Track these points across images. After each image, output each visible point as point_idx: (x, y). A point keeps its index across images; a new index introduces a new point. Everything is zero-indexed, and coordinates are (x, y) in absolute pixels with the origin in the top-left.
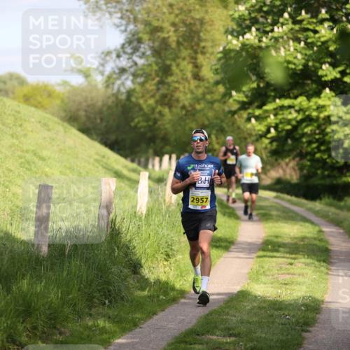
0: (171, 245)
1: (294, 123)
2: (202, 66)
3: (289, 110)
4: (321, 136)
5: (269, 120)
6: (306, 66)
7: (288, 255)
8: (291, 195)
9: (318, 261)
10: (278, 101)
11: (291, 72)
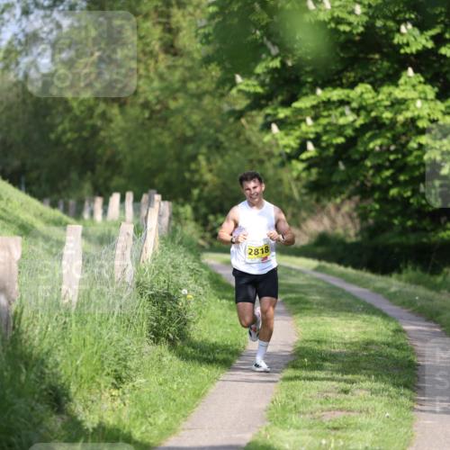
0: (125, 360)
1: (349, 132)
2: (178, 30)
3: (340, 110)
4: (400, 156)
5: (304, 127)
6: (369, 27)
7: (339, 376)
8: (346, 266)
9: (394, 385)
10: (319, 92)
11: (343, 38)
